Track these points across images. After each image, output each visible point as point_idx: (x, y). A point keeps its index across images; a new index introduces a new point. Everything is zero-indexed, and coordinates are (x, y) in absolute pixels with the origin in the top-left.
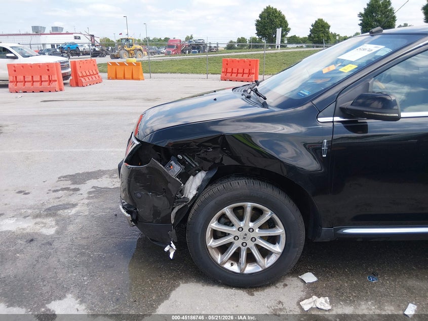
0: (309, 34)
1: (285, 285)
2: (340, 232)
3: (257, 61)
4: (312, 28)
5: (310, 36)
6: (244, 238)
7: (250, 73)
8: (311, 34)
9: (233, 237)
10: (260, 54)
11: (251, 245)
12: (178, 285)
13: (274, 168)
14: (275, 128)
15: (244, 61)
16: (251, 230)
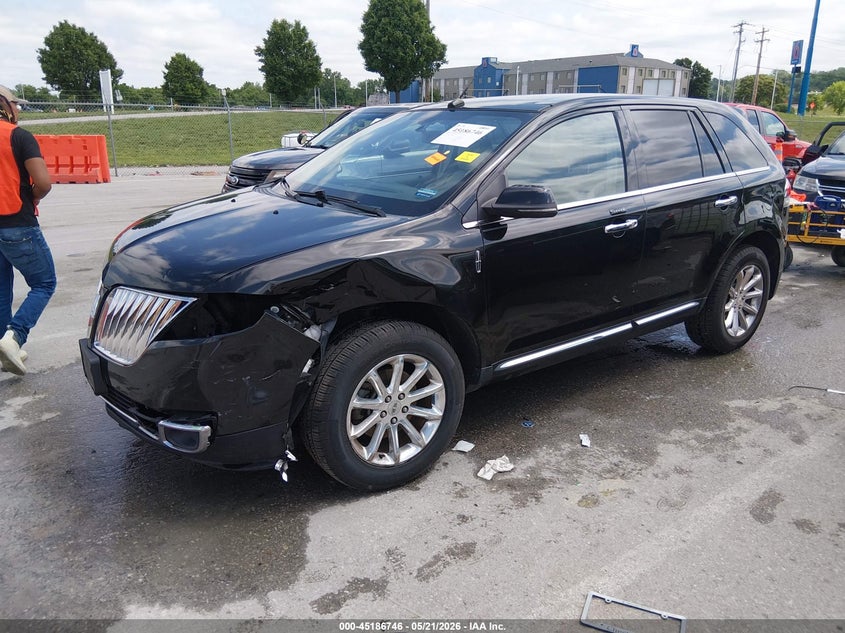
0: (162, 84)
1: (446, 464)
2: (496, 369)
3: (100, 139)
4: (166, 71)
5: (165, 87)
6: (394, 411)
7: (87, 166)
8: (167, 83)
9: (378, 414)
10: (79, 123)
11: (402, 417)
12: (307, 520)
13: (429, 298)
14: (411, 243)
15: (70, 141)
16: (402, 396)
